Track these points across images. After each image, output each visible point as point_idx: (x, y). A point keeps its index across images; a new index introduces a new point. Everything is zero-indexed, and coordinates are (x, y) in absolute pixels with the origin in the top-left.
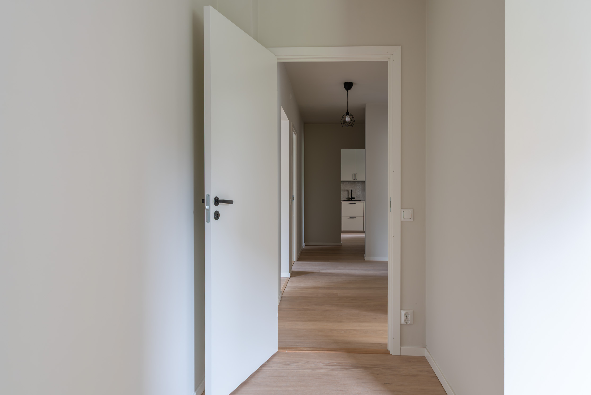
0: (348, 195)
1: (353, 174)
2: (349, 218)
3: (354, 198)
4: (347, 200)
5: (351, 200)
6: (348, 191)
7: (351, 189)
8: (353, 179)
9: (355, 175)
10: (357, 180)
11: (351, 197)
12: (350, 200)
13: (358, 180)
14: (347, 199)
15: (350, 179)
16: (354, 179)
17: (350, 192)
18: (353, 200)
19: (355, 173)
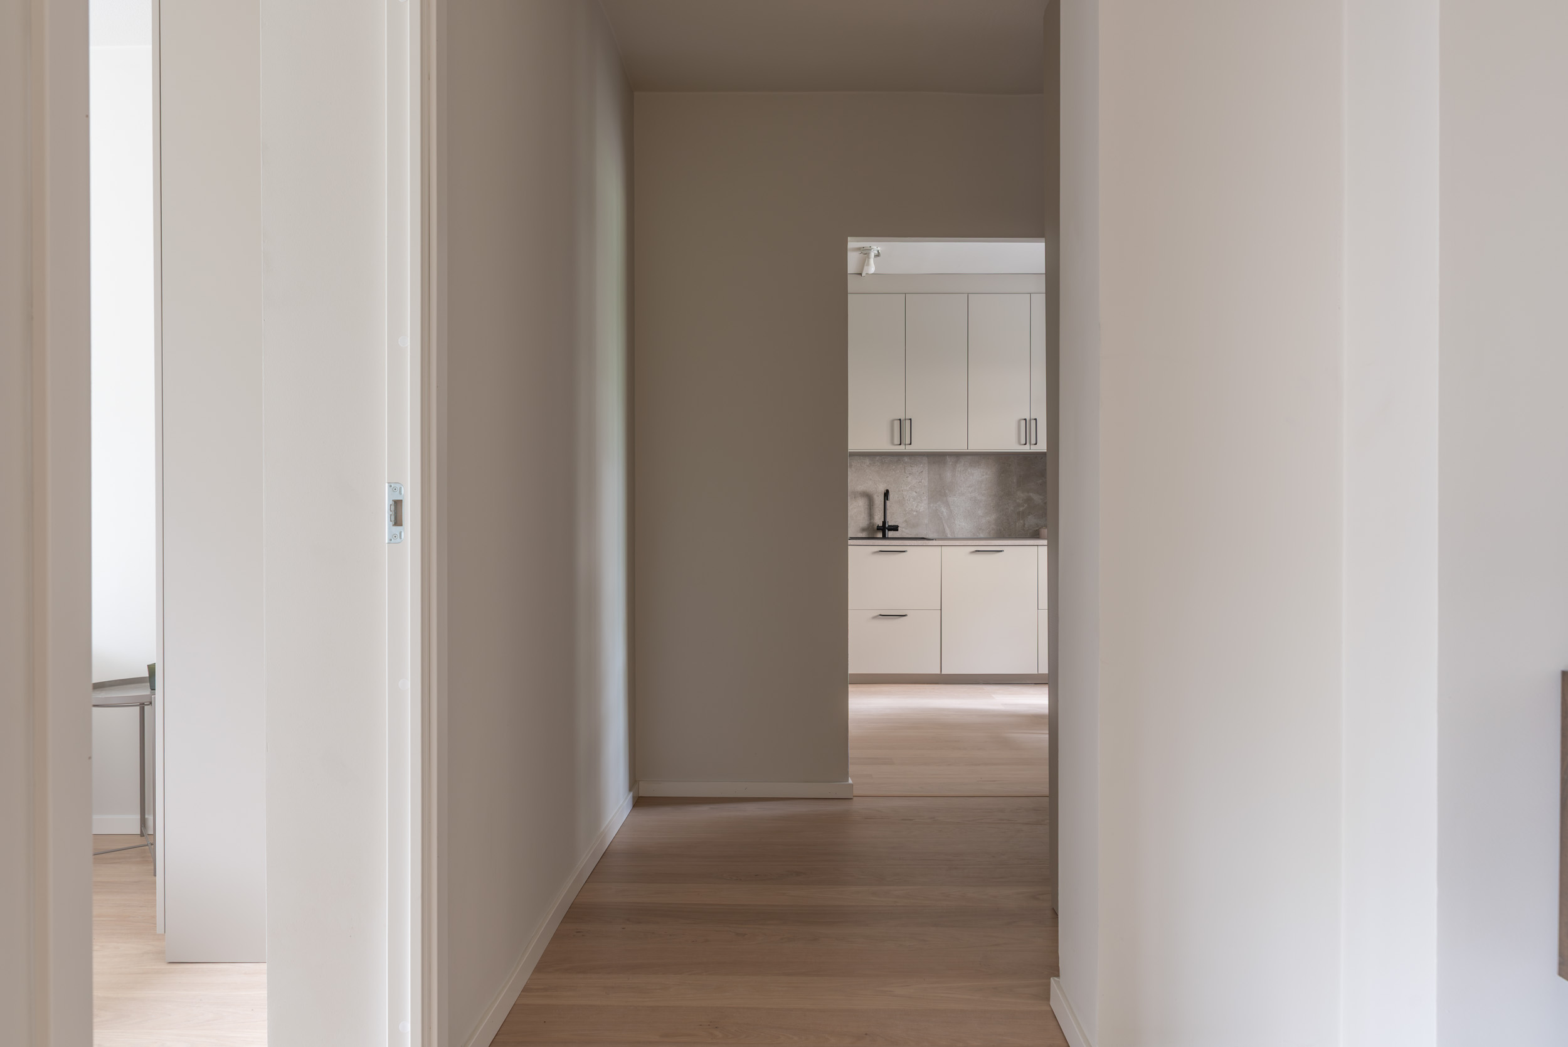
0: (871, 515)
1: (893, 421)
2: (875, 617)
3: (895, 528)
4: (864, 535)
5: (884, 537)
6: (869, 497)
7: (882, 489)
8: (893, 444)
9: (902, 427)
10: (909, 449)
11: (884, 523)
12: (880, 535)
13: (916, 447)
14: (863, 530)
15: (883, 444)
16: (897, 441)
17: (879, 500)
18: (890, 534)
19: (903, 418)
